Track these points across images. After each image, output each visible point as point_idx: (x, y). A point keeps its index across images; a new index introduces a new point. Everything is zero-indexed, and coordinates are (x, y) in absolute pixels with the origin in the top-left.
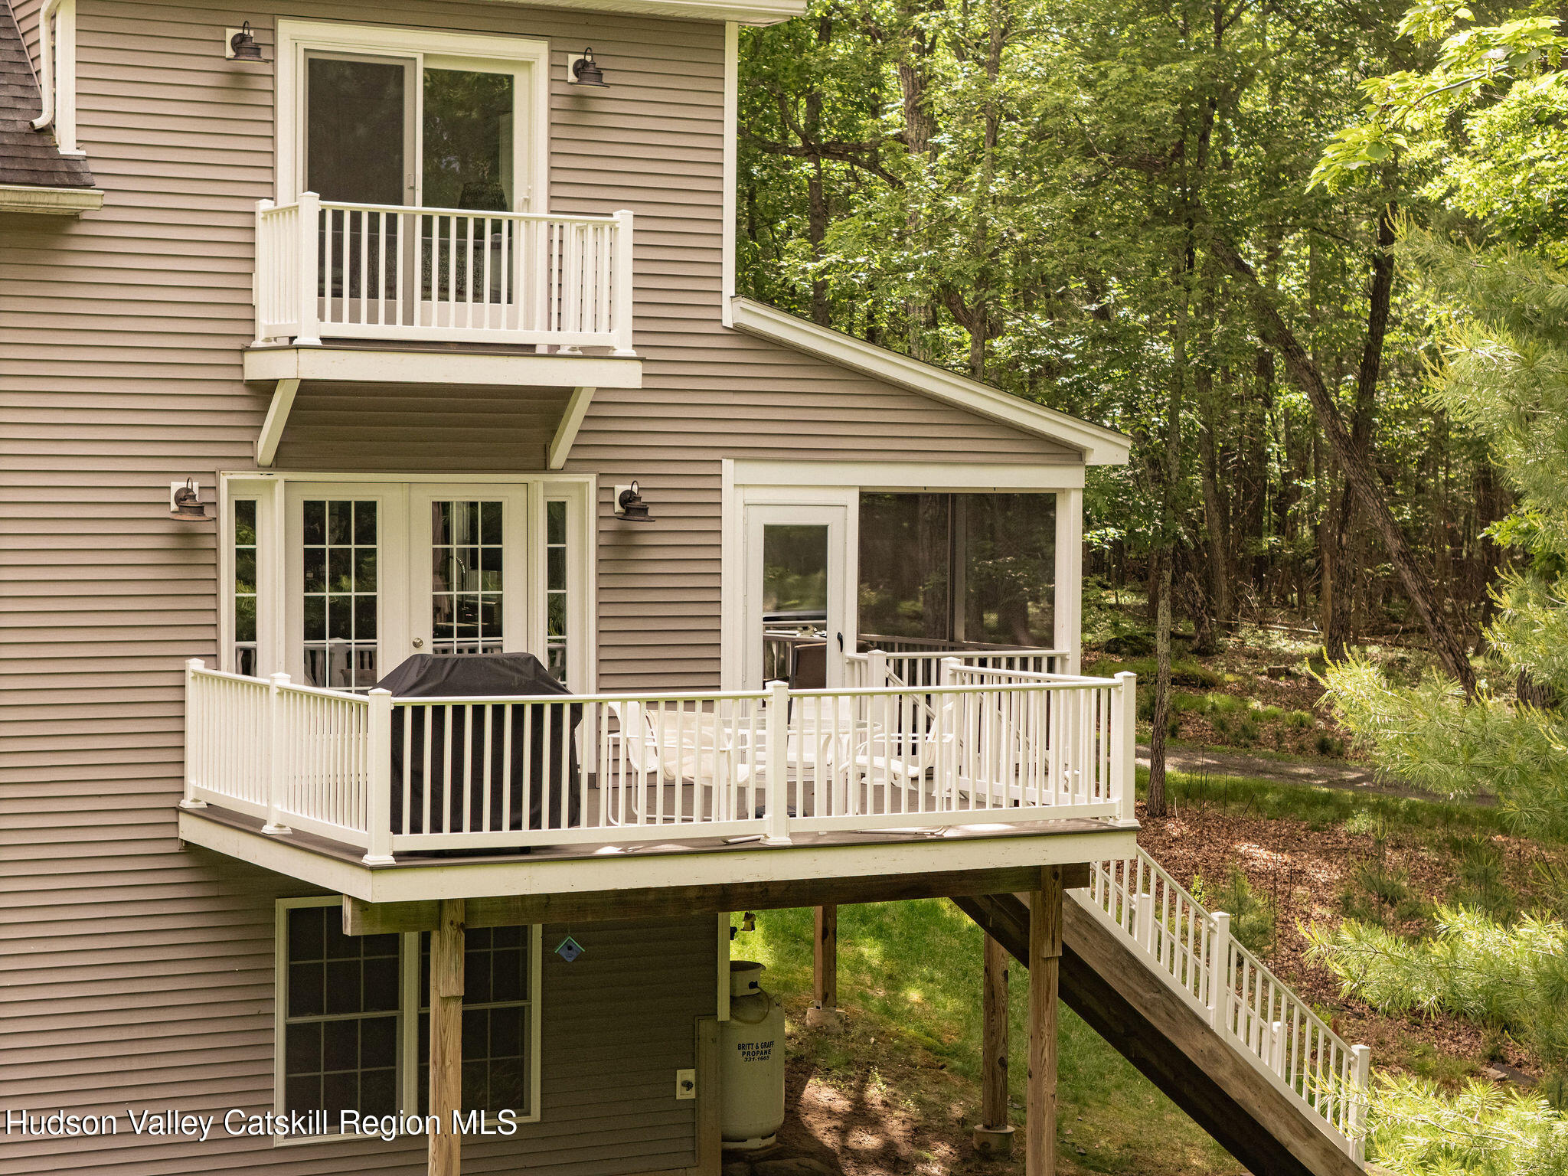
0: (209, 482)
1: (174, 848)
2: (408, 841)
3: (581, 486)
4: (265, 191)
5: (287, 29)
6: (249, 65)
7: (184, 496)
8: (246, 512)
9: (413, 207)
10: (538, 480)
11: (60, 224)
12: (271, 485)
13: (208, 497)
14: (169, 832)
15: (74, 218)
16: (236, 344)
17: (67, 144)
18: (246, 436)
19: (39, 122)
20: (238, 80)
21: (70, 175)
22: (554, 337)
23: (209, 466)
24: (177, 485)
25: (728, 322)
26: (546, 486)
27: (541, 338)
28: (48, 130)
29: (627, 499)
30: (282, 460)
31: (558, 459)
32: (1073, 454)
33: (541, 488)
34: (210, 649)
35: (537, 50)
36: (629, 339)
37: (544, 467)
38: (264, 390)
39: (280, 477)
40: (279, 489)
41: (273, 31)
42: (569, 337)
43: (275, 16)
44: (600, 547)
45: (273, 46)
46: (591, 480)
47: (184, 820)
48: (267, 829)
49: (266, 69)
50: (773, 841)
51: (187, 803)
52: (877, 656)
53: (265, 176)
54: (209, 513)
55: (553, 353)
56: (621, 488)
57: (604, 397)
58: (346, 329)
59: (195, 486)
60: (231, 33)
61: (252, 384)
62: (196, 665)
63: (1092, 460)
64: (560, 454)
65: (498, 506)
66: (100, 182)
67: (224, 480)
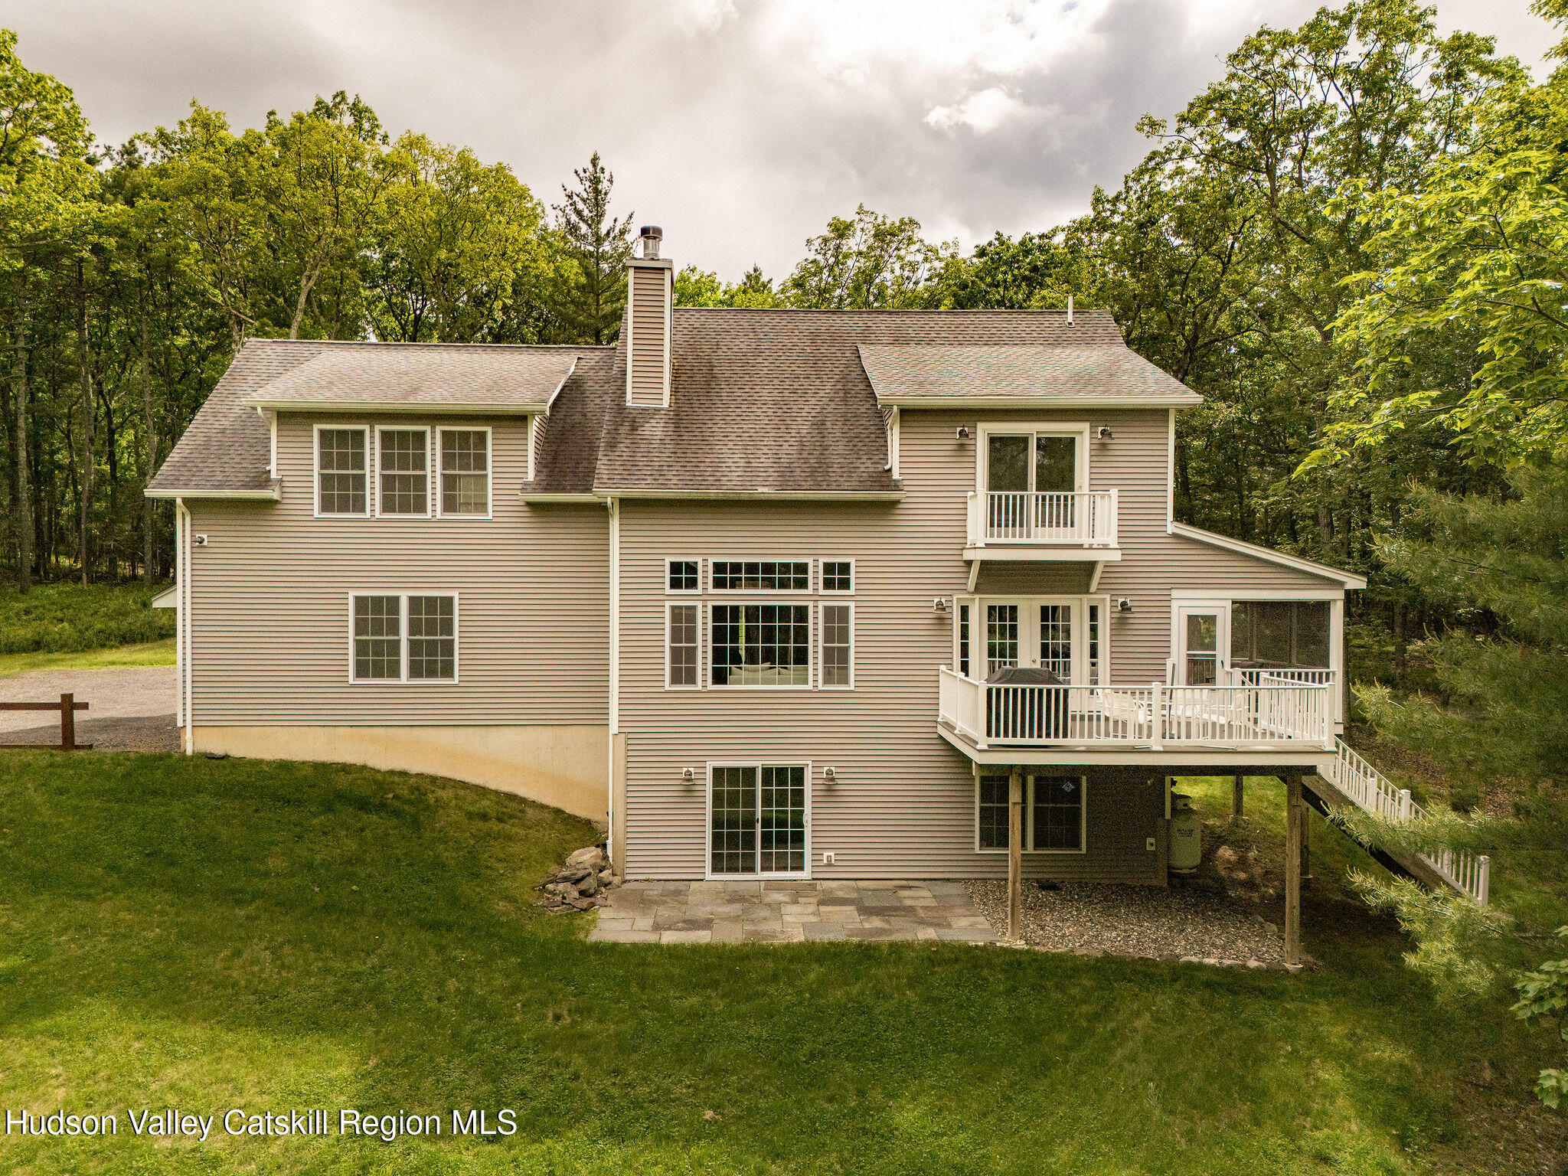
0: (949, 598)
1: (935, 736)
2: (994, 740)
3: (1104, 599)
4: (972, 488)
5: (981, 426)
6: (965, 441)
7: (940, 603)
8: (964, 611)
9: (1032, 491)
10: (1085, 597)
11: (893, 504)
12: (974, 599)
13: (949, 604)
14: (934, 730)
15: (898, 502)
16: (960, 547)
17: (896, 475)
18: (963, 581)
19: (886, 468)
20: (962, 447)
21: (896, 486)
22: (1091, 541)
23: (947, 593)
24: (936, 600)
25: (1170, 532)
26: (1089, 600)
27: (1086, 541)
28: (890, 470)
29: (1123, 604)
30: (978, 590)
31: (1093, 588)
32: (1338, 584)
33: (1086, 601)
34: (949, 661)
35: (1085, 427)
36: (1116, 540)
37: (1087, 592)
38: (969, 563)
39: (977, 597)
40: (977, 601)
41: (975, 427)
42: (1095, 542)
43: (976, 422)
44: (1111, 624)
45: (975, 433)
46: (1108, 597)
47: (939, 726)
48: (956, 732)
49: (972, 442)
50: (1154, 748)
51: (939, 720)
52: (1238, 671)
53: (972, 483)
54: (948, 610)
55: (1091, 548)
56: (1121, 600)
57: (1107, 565)
58: (995, 540)
59: (943, 600)
60: (959, 429)
61: (965, 561)
62: (943, 668)
63: (1348, 587)
64: (1093, 587)
65: (1069, 608)
66: (906, 488)
67: (955, 598)
